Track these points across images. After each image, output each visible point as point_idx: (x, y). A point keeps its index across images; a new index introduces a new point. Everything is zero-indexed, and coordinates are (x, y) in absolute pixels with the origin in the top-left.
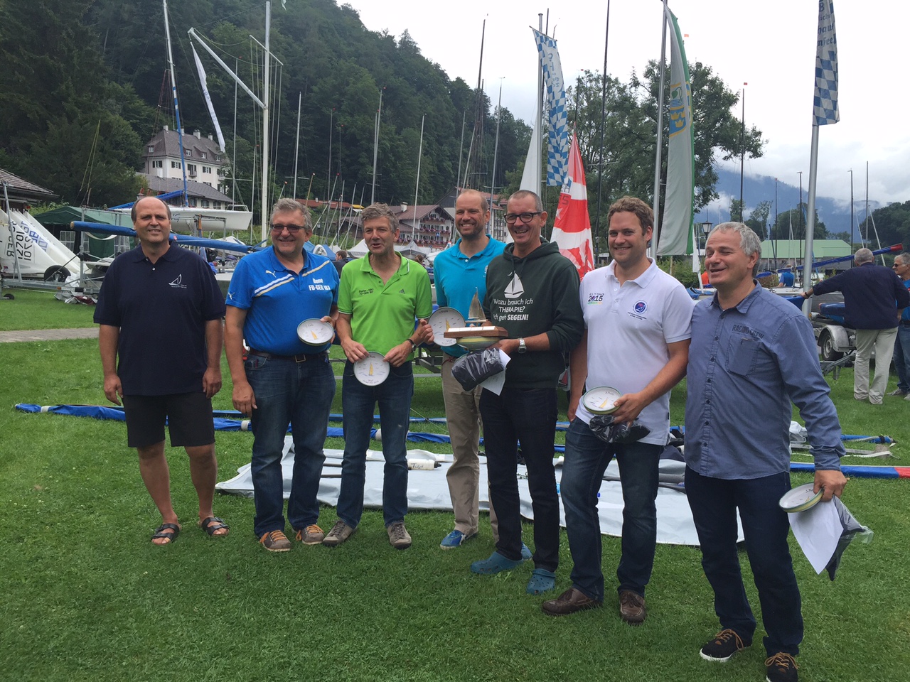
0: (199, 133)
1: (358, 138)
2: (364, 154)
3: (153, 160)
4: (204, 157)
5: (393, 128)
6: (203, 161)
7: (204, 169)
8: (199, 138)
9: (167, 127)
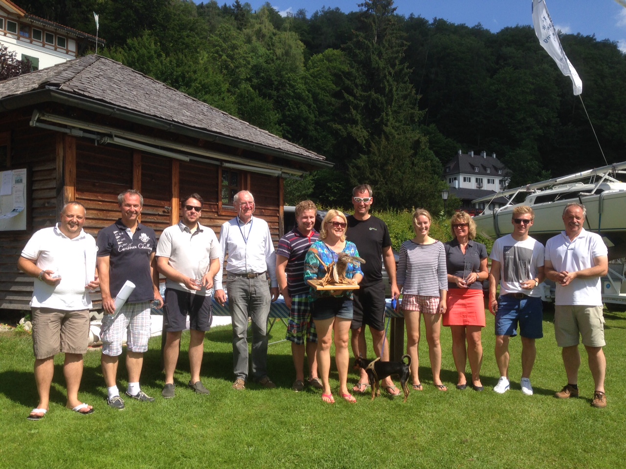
3: (450, 178)
4: (489, 172)
6: (487, 174)
7: (488, 180)
8: (485, 157)
9: (460, 151)
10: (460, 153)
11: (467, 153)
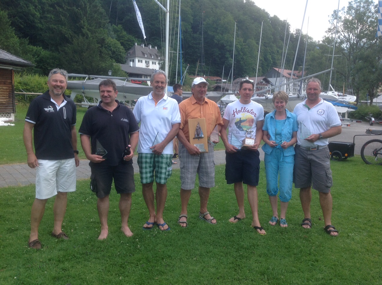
0: (151, 46)
1: (225, 45)
2: (228, 53)
3: (130, 59)
4: (153, 57)
5: (242, 40)
6: (152, 59)
7: (153, 62)
8: (151, 48)
9: (136, 44)
10: (136, 45)
11: (140, 45)
